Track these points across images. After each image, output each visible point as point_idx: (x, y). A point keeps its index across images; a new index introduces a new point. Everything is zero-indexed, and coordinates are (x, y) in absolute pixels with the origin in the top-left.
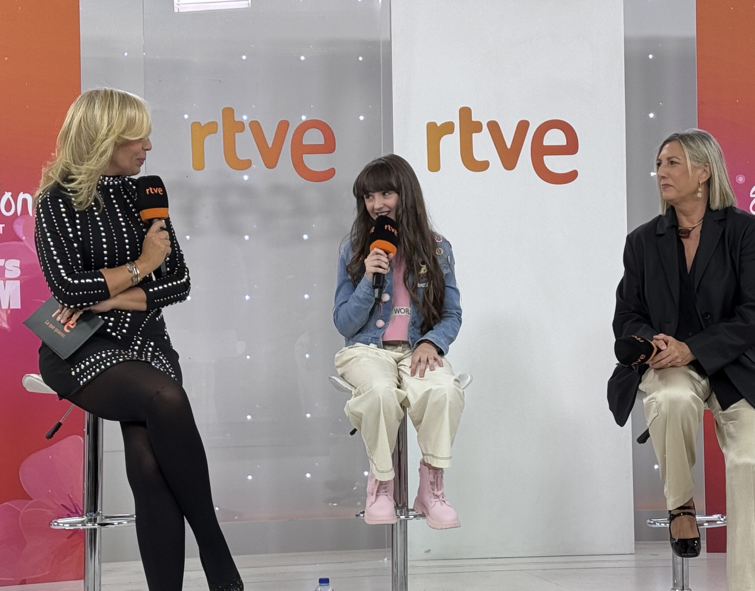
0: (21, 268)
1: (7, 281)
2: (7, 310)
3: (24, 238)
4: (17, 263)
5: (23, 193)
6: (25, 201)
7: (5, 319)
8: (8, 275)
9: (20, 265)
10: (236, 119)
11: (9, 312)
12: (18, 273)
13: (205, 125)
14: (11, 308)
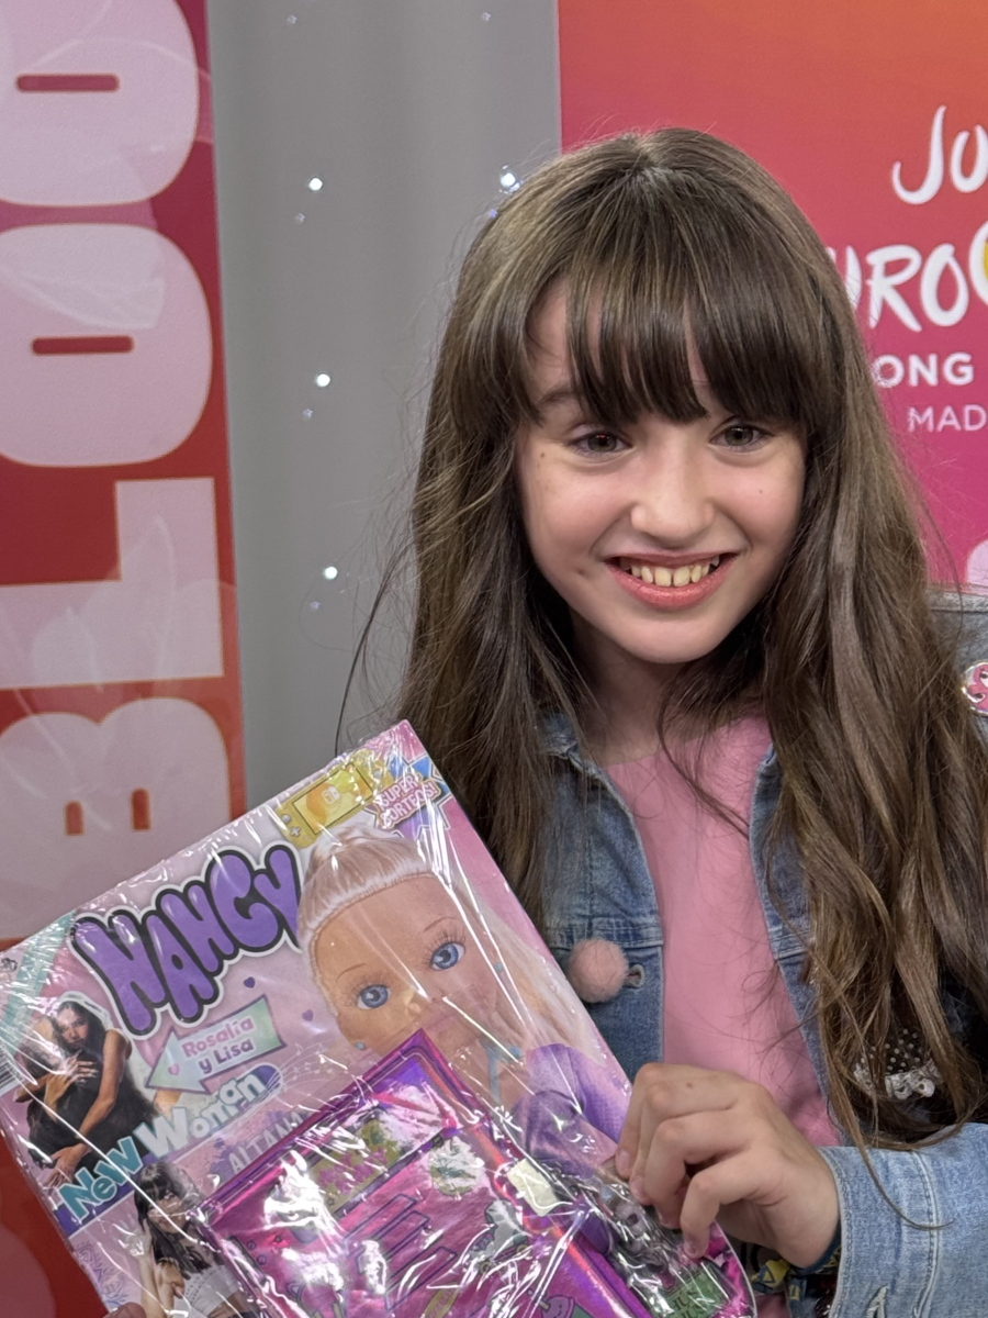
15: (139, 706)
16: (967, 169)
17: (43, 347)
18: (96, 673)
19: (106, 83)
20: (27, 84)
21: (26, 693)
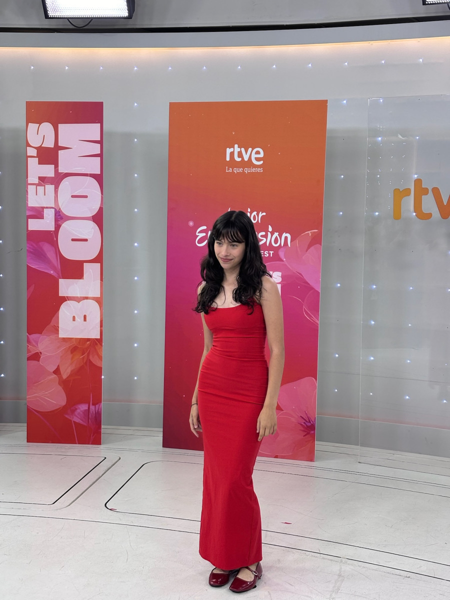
3: (285, 260)
5: (286, 233)
6: (286, 238)
9: (282, 275)
10: (423, 187)
12: (280, 280)
13: (402, 190)
15: (86, 300)
17: (73, 240)
18: (79, 294)
19: (86, 197)
20: (73, 196)
21: (67, 297)
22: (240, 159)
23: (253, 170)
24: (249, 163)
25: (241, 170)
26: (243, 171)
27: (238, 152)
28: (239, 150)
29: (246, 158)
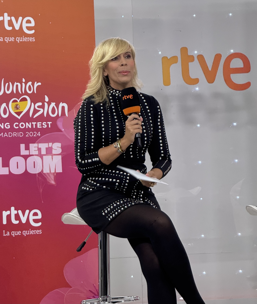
0: (62, 148)
1: (54, 156)
2: (54, 173)
3: (63, 130)
4: (59, 145)
5: (62, 103)
6: (63, 108)
7: (53, 178)
8: (54, 152)
9: (61, 146)
10: (189, 54)
11: (55, 174)
12: (60, 151)
13: (170, 58)
14: (56, 172)
16: (8, 90)
22: (10, 28)
23: (25, 39)
24: (20, 32)
25: (12, 39)
26: (15, 40)
27: (8, 20)
28: (9, 18)
29: (17, 27)
